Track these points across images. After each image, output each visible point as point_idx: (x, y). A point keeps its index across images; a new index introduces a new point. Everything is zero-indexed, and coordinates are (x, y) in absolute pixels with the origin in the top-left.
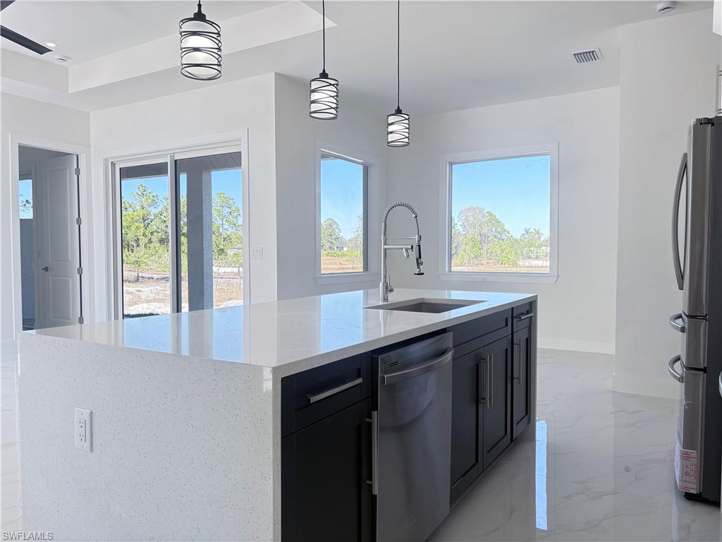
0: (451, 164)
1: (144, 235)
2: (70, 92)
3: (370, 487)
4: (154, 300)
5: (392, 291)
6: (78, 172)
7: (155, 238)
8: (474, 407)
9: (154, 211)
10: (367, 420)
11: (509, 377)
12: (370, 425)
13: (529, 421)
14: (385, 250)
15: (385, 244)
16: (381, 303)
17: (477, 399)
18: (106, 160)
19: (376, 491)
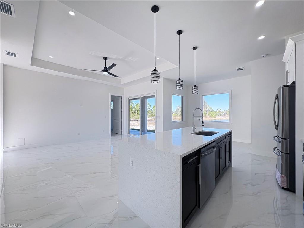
0: (203, 96)
1: (131, 111)
2: (121, 84)
3: (199, 183)
4: (134, 125)
5: (195, 129)
6: (122, 100)
7: (133, 112)
8: (219, 159)
9: (133, 106)
10: (198, 166)
11: (226, 151)
12: (199, 167)
13: (230, 162)
14: (194, 119)
15: (194, 118)
16: (193, 132)
17: (220, 158)
18: (127, 97)
19: (200, 184)
